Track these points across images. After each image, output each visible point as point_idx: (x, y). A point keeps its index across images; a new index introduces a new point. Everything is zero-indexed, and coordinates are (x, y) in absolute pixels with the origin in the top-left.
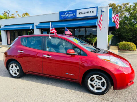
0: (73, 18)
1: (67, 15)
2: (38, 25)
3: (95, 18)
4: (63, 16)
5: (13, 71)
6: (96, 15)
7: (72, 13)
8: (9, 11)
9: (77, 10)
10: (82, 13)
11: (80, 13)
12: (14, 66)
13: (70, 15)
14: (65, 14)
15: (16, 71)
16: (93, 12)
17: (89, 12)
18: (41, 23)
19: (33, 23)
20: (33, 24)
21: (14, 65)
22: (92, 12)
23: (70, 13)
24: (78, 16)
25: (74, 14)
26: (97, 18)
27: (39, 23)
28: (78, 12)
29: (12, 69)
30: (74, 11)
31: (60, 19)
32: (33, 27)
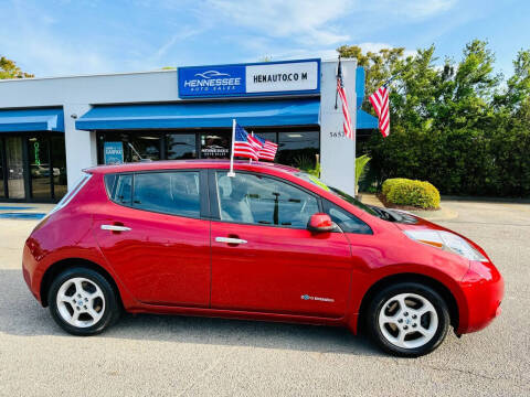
0: (231, 92)
1: (211, 83)
2: (86, 115)
3: (313, 98)
4: (192, 83)
5: (74, 306)
6: (315, 87)
7: (229, 78)
9: (247, 67)
10: (264, 78)
11: (257, 79)
12: (79, 289)
13: (219, 82)
14: (201, 78)
15: (90, 304)
16: (304, 76)
17: (292, 77)
18: (95, 106)
19: (61, 108)
20: (59, 112)
21: (77, 281)
22: (300, 76)
23: (219, 74)
24: (252, 87)
25: (237, 81)
26: (318, 99)
27: (88, 108)
28: (250, 73)
29: (69, 300)
30: (238, 71)
31: (180, 95)
32: (61, 122)
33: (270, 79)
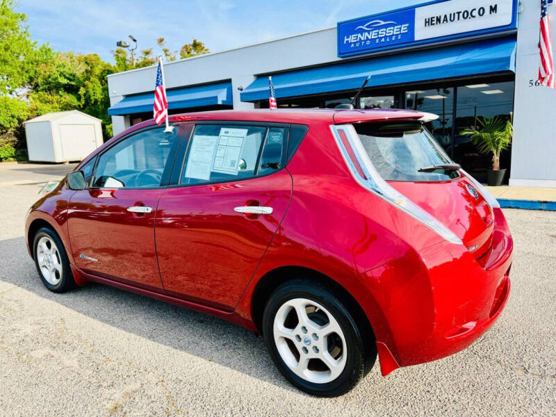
1: (373, 35)
2: (249, 87)
3: (506, 36)
4: (352, 39)
7: (393, 25)
8: (135, 41)
10: (438, 20)
11: (429, 22)
13: (382, 33)
14: (362, 31)
16: (493, 9)
17: (475, 13)
18: (260, 77)
20: (228, 85)
22: (487, 10)
23: (383, 23)
24: (422, 33)
25: (404, 28)
27: (253, 79)
33: (446, 19)
